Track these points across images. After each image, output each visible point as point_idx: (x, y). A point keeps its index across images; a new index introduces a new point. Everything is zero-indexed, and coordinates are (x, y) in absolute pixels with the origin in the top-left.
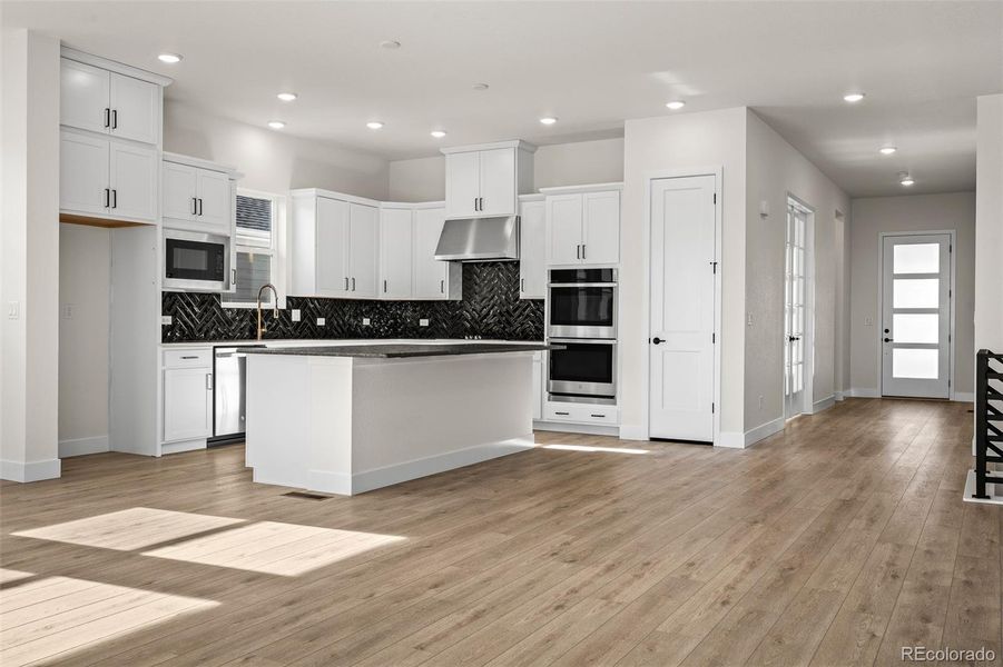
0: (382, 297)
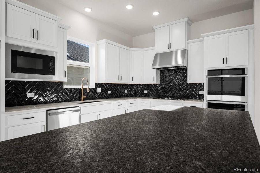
0: (131, 83)
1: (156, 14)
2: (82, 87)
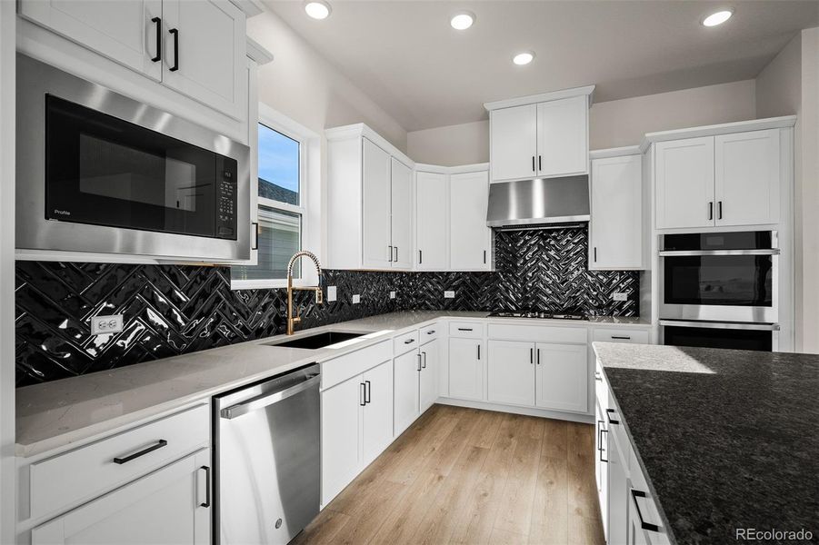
0: (417, 268)
1: (523, 59)
2: (290, 285)
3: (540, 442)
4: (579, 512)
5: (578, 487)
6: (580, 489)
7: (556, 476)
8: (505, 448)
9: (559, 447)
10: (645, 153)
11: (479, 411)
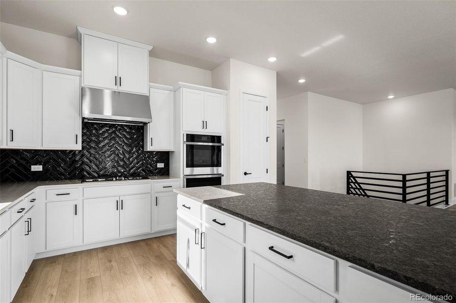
3: (131, 257)
4: (173, 285)
5: (165, 272)
6: (167, 273)
7: (151, 273)
8: (111, 271)
9: (143, 256)
10: (175, 91)
11: (75, 254)
